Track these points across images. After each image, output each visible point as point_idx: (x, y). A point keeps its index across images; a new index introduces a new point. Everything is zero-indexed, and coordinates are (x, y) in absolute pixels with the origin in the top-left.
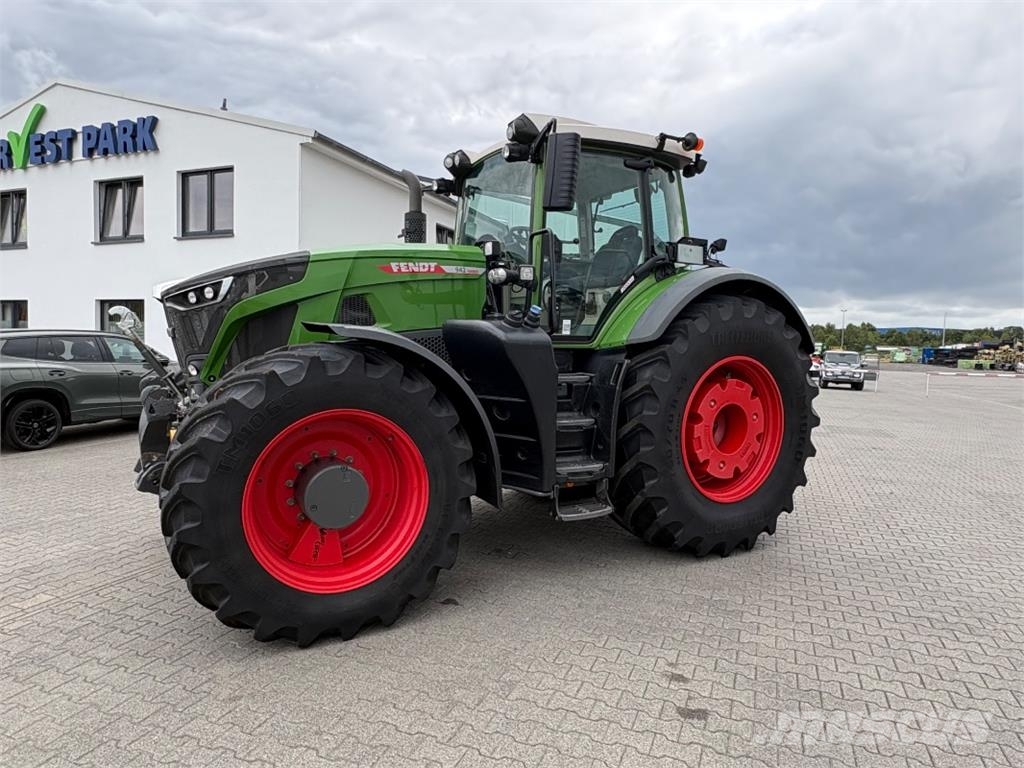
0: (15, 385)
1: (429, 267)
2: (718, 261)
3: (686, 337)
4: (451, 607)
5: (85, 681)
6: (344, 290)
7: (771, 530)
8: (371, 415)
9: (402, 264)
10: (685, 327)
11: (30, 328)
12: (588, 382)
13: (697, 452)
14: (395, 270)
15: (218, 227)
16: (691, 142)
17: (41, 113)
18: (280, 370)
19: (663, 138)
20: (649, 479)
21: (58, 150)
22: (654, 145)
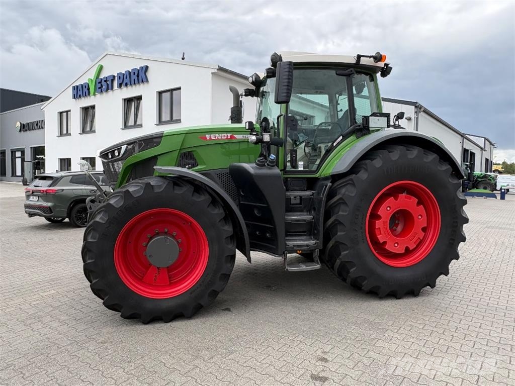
0: (74, 197)
1: (227, 136)
2: (399, 125)
3: (366, 170)
4: (227, 312)
5: (50, 328)
6: (180, 149)
7: (433, 286)
8: (178, 212)
9: (212, 135)
10: (366, 164)
11: (96, 170)
12: (311, 196)
13: (378, 236)
14: (208, 138)
15: (174, 118)
16: (378, 58)
17: (101, 68)
18: (131, 189)
19: (359, 57)
20: (344, 251)
21: (108, 85)
22: (354, 61)
